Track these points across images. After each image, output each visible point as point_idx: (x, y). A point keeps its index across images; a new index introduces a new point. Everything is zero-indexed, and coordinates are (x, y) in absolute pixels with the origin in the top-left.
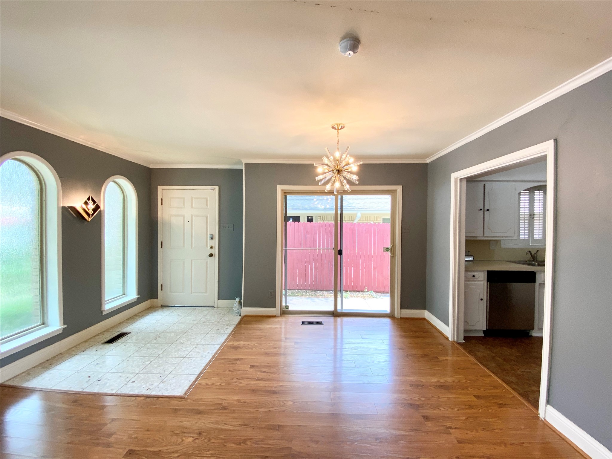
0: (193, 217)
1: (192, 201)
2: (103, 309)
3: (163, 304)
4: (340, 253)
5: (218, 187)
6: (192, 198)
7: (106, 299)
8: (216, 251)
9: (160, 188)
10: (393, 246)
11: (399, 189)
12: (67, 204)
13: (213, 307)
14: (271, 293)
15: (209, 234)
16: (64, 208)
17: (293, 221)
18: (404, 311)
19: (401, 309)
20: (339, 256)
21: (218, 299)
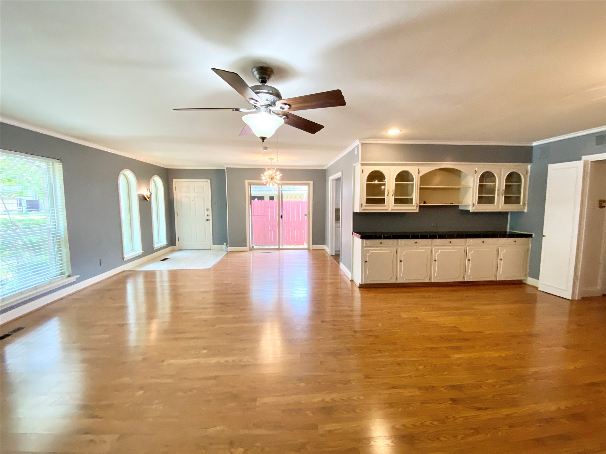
0: (196, 198)
1: (194, 189)
2: (154, 247)
3: (180, 249)
4: (282, 217)
5: (210, 180)
6: (194, 187)
7: (155, 242)
8: (210, 218)
9: (174, 180)
10: (309, 213)
11: (311, 182)
12: (140, 192)
13: (210, 249)
14: (244, 239)
15: (205, 208)
16: (139, 195)
17: (257, 200)
18: (314, 246)
19: (313, 245)
20: (281, 219)
21: (213, 245)
